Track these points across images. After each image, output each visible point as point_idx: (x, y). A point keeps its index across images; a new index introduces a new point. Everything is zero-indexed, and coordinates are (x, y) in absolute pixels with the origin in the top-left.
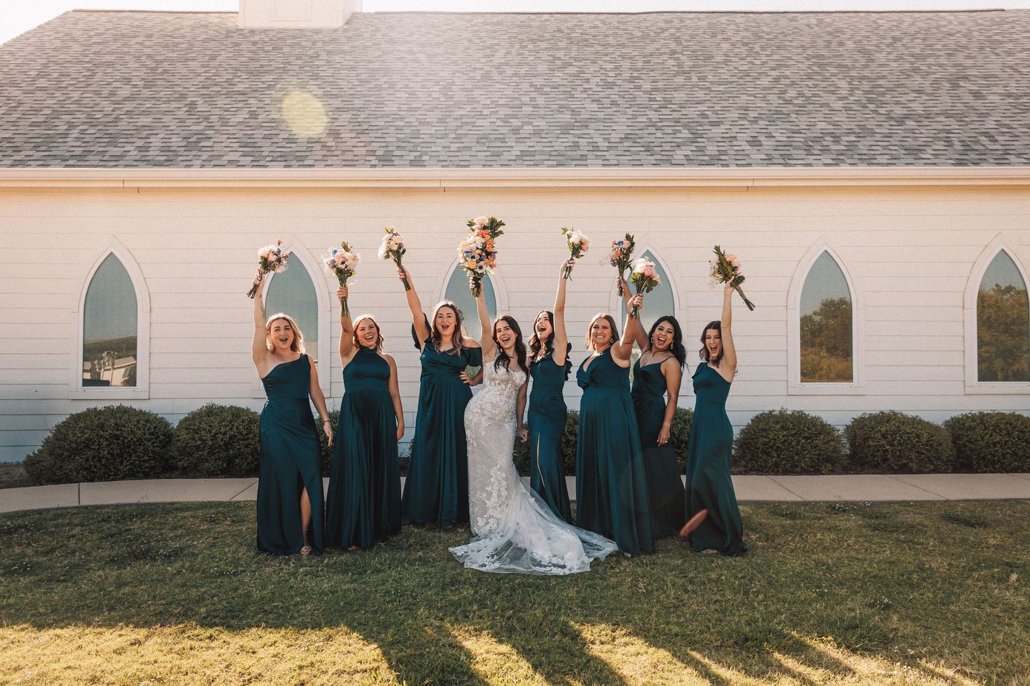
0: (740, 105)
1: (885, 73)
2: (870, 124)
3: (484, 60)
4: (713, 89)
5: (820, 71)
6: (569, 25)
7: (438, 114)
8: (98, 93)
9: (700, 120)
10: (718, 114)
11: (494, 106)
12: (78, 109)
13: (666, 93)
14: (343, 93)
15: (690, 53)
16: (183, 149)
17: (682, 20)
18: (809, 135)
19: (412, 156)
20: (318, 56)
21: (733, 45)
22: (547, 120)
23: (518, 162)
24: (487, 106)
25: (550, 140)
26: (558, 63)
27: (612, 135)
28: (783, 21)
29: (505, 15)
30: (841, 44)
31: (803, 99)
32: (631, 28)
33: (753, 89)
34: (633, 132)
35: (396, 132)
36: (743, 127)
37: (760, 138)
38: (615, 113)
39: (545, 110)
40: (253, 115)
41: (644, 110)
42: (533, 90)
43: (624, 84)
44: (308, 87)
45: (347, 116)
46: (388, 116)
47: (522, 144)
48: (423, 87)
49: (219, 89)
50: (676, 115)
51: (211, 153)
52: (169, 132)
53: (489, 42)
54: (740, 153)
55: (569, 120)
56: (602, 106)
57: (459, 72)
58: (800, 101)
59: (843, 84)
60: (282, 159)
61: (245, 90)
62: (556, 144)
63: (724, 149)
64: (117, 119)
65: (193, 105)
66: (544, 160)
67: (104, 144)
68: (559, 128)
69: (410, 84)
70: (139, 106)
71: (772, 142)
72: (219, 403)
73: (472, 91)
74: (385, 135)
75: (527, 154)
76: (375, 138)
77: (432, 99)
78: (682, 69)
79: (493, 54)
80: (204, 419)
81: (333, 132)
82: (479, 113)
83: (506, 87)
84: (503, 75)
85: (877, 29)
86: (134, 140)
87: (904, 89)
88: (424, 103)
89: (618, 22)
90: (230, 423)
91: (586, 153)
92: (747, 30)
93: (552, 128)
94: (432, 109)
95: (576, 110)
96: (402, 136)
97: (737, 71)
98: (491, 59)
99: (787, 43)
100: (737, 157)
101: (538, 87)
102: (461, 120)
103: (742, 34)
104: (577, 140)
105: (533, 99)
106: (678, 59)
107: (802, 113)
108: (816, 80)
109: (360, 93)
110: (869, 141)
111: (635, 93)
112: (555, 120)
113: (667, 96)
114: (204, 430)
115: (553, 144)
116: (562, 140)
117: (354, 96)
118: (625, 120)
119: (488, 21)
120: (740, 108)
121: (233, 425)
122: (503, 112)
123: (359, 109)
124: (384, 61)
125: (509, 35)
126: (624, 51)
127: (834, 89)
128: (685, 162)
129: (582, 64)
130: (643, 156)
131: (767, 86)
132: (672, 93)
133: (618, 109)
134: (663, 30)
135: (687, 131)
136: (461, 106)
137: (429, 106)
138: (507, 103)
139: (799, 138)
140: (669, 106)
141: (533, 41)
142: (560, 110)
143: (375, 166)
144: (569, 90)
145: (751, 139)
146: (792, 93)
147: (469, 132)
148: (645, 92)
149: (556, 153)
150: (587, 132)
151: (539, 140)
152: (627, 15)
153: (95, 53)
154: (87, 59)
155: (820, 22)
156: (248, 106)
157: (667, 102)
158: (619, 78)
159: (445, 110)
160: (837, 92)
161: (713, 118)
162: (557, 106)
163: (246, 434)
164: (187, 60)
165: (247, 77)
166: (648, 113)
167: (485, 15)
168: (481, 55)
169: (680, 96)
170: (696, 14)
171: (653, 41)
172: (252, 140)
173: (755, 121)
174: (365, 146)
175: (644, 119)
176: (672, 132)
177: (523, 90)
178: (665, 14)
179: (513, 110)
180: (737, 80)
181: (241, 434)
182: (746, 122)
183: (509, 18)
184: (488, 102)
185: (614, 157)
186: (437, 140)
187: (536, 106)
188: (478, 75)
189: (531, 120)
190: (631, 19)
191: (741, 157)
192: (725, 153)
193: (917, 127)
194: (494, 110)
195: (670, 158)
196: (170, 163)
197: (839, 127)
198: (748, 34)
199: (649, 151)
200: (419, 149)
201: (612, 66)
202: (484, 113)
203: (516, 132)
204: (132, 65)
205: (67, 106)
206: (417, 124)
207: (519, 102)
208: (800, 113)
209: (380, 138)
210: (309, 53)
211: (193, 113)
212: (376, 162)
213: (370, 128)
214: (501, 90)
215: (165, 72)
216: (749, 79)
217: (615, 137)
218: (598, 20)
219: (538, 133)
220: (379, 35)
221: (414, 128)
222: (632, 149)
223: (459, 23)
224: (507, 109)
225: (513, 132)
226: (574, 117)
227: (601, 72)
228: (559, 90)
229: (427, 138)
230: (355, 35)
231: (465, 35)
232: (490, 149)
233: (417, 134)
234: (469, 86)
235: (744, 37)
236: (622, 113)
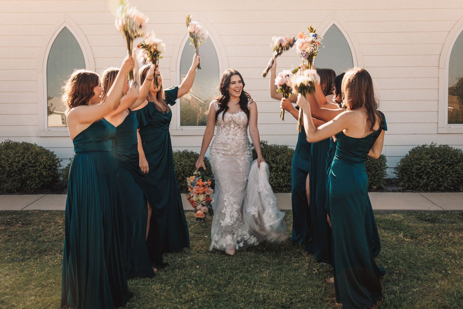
72: (14, 140)
80: (3, 151)
90: (23, 154)
114: (3, 160)
121: (24, 156)
163: (34, 163)
181: (30, 162)
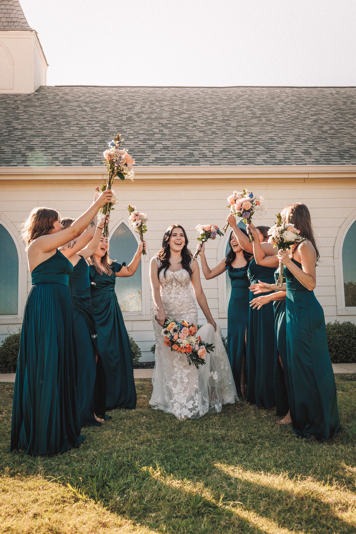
0: (295, 134)
3: (127, 111)
4: (276, 126)
5: (342, 117)
6: (181, 93)
7: (99, 138)
9: (270, 141)
10: (281, 138)
11: (136, 134)
13: (246, 127)
14: (35, 127)
15: (259, 107)
17: (252, 91)
18: (341, 149)
19: (83, 160)
20: (18, 108)
21: (286, 103)
22: (172, 142)
23: (154, 163)
24: (131, 134)
25: (174, 152)
26: (176, 112)
27: (215, 149)
28: (315, 92)
29: (140, 88)
31: (334, 131)
32: (220, 95)
33: (302, 126)
34: (228, 148)
35: (72, 147)
36: (298, 145)
37: (310, 151)
38: (215, 138)
39: (169, 136)
41: (234, 136)
42: (161, 126)
43: (219, 123)
44: (12, 124)
45: (38, 139)
47: (157, 154)
50: (254, 139)
53: (130, 102)
54: (299, 158)
55: (186, 141)
56: (206, 134)
57: (111, 116)
58: (332, 131)
62: (179, 154)
63: (287, 156)
66: (171, 162)
68: (180, 146)
69: (80, 123)
71: (318, 153)
73: (121, 127)
74: (64, 150)
75: (160, 159)
76: (58, 151)
77: (95, 131)
78: (256, 116)
79: (133, 107)
81: (30, 148)
83: (143, 124)
84: (141, 118)
88: (90, 132)
89: (212, 92)
91: (199, 159)
92: (293, 96)
93: (175, 146)
94: (96, 136)
95: (189, 136)
96: (76, 150)
97: (290, 117)
98: (132, 110)
99: (319, 103)
100: (297, 160)
101: (164, 124)
103: (290, 98)
104: (192, 152)
105: (160, 131)
106: (252, 110)
107: (335, 138)
108: (340, 121)
109: (47, 127)
111: (227, 128)
112: (176, 142)
113: (247, 129)
115: (176, 154)
116: (183, 152)
117: (42, 129)
118: (222, 141)
119: (129, 91)
122: (142, 137)
123: (46, 136)
124: (62, 111)
125: (143, 98)
126: (217, 106)
128: (263, 163)
129: (192, 113)
130: (236, 160)
131: (310, 124)
132: (250, 127)
133: (217, 136)
134: (241, 96)
135: (263, 147)
137: (93, 134)
138: (144, 133)
139: (334, 151)
140: (249, 134)
141: (159, 101)
142: (180, 136)
143: (58, 166)
144: (185, 126)
145: (304, 151)
146: (326, 127)
148: (233, 127)
149: (178, 159)
150: (198, 147)
151: (167, 152)
152: (217, 88)
155: (338, 93)
157: (248, 132)
158: (216, 120)
159: (104, 136)
161: (278, 140)
162: (177, 134)
166: (236, 138)
168: (126, 108)
169: (256, 129)
170: (260, 88)
171: (235, 102)
173: (306, 141)
174: (52, 155)
175: (234, 141)
176: (253, 147)
177: (154, 126)
178: (240, 88)
179: (149, 136)
180: (291, 121)
182: (300, 142)
183: (142, 89)
184: (132, 132)
185: (217, 161)
186: (100, 152)
187: (164, 134)
188: (124, 118)
189: (160, 142)
190: (218, 90)
191: (299, 161)
192: (288, 158)
194: (136, 136)
195: (254, 161)
198: (295, 98)
199: (239, 157)
200: (88, 157)
201: (210, 113)
202: (129, 138)
203: (152, 148)
206: (85, 143)
207: (152, 132)
208: (333, 138)
209: (61, 151)
210: (13, 106)
212: (59, 164)
213: (54, 145)
214: (140, 126)
216: (298, 121)
217: (216, 150)
218: (199, 91)
219: (165, 148)
220: (58, 98)
221: (85, 146)
222: (227, 156)
223: (110, 92)
224: (146, 136)
225: (150, 148)
226: (188, 140)
227: (204, 117)
228: (178, 126)
229: (93, 151)
230: (42, 97)
231: (114, 98)
232: (135, 157)
233: (86, 149)
234: (119, 123)
235: (292, 100)
236: (219, 138)
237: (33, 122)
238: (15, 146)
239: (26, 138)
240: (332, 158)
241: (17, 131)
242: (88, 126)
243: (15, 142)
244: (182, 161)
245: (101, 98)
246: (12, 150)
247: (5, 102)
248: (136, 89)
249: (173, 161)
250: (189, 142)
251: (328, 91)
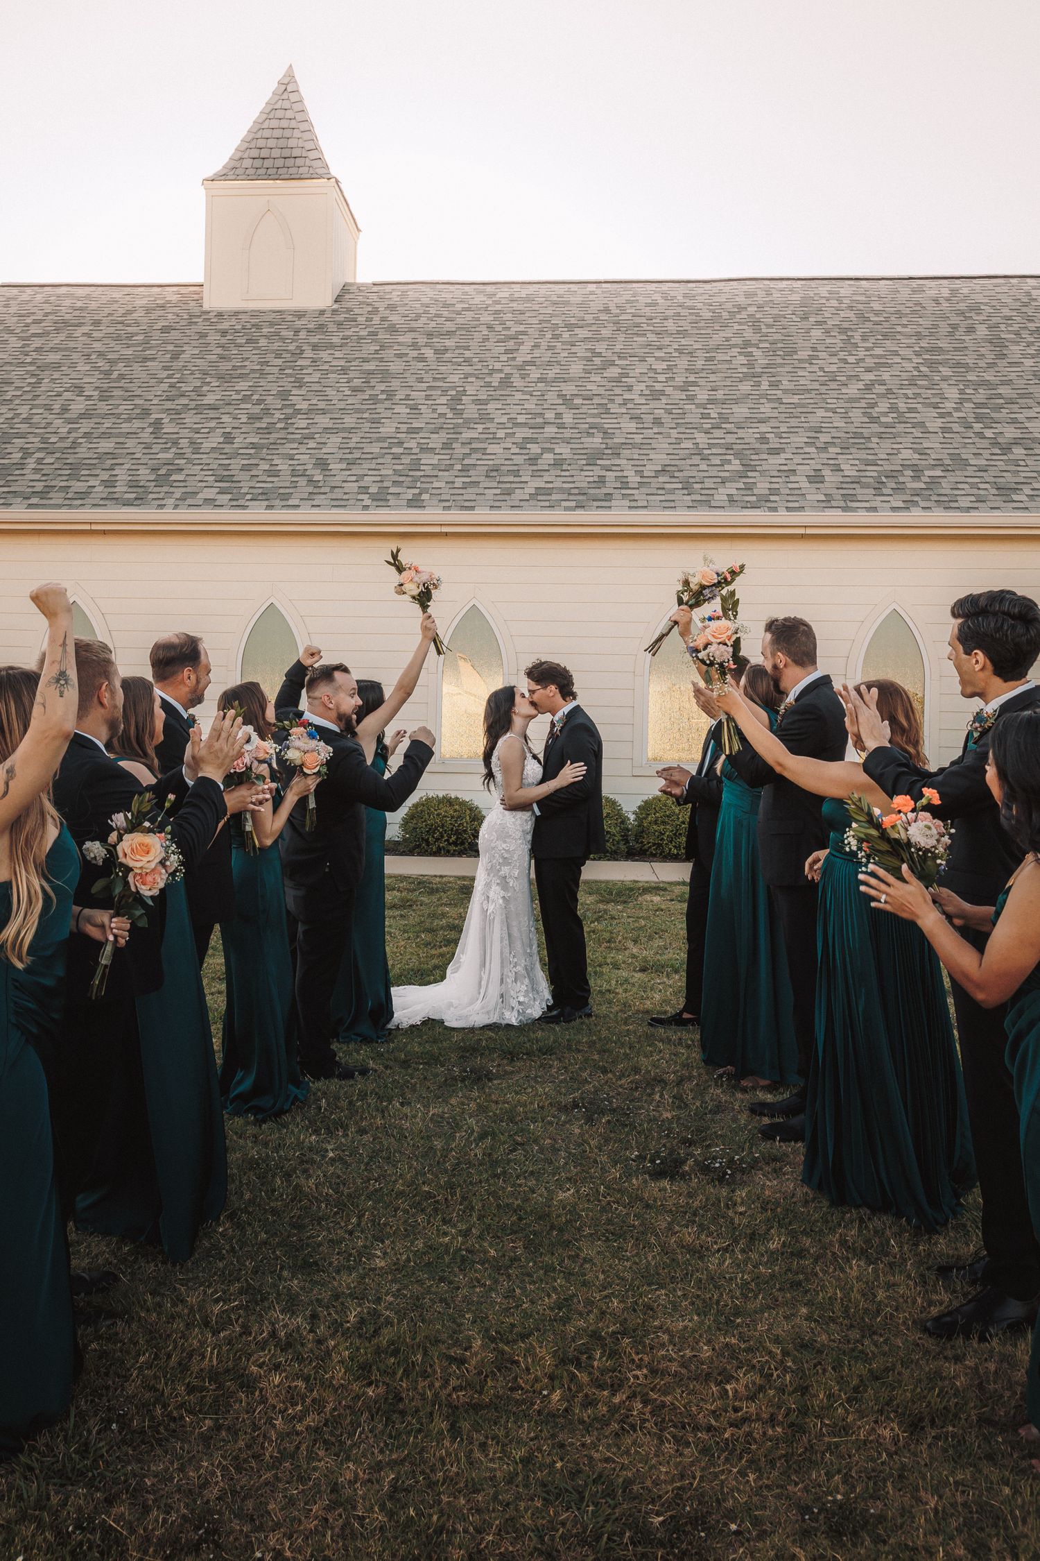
0: (812, 424)
1: (1013, 376)
2: (966, 454)
3: (504, 358)
4: (784, 401)
5: (929, 374)
6: (621, 300)
7: (443, 436)
8: (48, 408)
9: (758, 446)
10: (781, 438)
11: (511, 425)
12: (29, 430)
13: (725, 406)
14: (332, 407)
15: (768, 346)
16: (153, 484)
17: (769, 293)
18: (886, 468)
20: (302, 352)
21: (827, 331)
22: (571, 446)
23: (532, 502)
24: (502, 426)
25: (571, 473)
26: (597, 361)
27: (648, 467)
28: (904, 291)
29: (539, 286)
30: (971, 330)
31: (895, 415)
32: (700, 305)
33: (835, 401)
34: (673, 463)
35: (394, 461)
36: (808, 456)
37: (824, 473)
38: (656, 436)
39: (571, 431)
40: (229, 439)
41: (693, 431)
42: (562, 402)
43: (676, 392)
44: (290, 398)
45: (335, 440)
46: (382, 440)
47: (540, 479)
48: (428, 397)
49: (186, 402)
50: (730, 439)
51: (184, 490)
52: (134, 462)
53: (513, 330)
54: (796, 492)
55: (598, 446)
56: (641, 426)
57: (472, 375)
58: (890, 418)
59: (952, 393)
60: (264, 497)
61: (217, 402)
63: (777, 486)
64: (75, 444)
65: (158, 424)
67: (65, 478)
68: (585, 457)
69: (413, 393)
70: (97, 426)
71: (838, 478)
73: (487, 404)
74: (380, 466)
75: (543, 492)
76: (369, 469)
77: (437, 416)
78: (752, 370)
79: (516, 347)
81: (322, 462)
82: (491, 436)
83: (528, 397)
84: (527, 380)
85: (1026, 305)
86: (97, 472)
87: (1027, 400)
88: (428, 420)
89: (685, 296)
91: (613, 491)
92: (851, 308)
93: (576, 457)
94: (436, 430)
95: (609, 431)
96: (400, 467)
97: (822, 374)
98: (515, 355)
99: (899, 329)
100: (790, 498)
101: (568, 397)
102: (469, 446)
103: (842, 314)
104: (603, 473)
105: (559, 415)
106: (750, 354)
107: (888, 436)
108: (921, 387)
109: (351, 407)
110: (958, 476)
111: (686, 407)
112: (581, 446)
113: (724, 411)
116: (588, 473)
117: (345, 411)
118: (667, 446)
120: (811, 429)
122: (521, 433)
123: (350, 430)
124: (381, 360)
125: (541, 317)
126: (683, 342)
127: (939, 401)
128: (727, 504)
129: (628, 363)
130: (678, 496)
131: (854, 396)
132: (731, 406)
133: (661, 430)
134: (741, 308)
135: (738, 462)
136: (472, 425)
137: (433, 426)
138: (528, 421)
139: (872, 471)
140: (723, 426)
141: (570, 327)
142: (591, 431)
143: (366, 507)
144: (605, 401)
145: (813, 474)
146: (883, 406)
147: (479, 462)
149: (576, 491)
150: (617, 462)
151: (559, 473)
152: (698, 284)
153: (37, 350)
154: (29, 360)
155: (954, 292)
156: (221, 425)
157: (723, 421)
158: (670, 384)
159: (452, 431)
160: (940, 405)
161: (774, 443)
162: (587, 426)
164: (146, 359)
165: (217, 384)
166: (697, 435)
167: (513, 286)
168: (502, 350)
169: (741, 411)
170: (789, 282)
171: (723, 327)
172: (226, 473)
173: (824, 449)
174: (357, 481)
175: (688, 444)
176: (720, 463)
177: (548, 401)
178: (748, 282)
179: (534, 431)
180: (819, 387)
182: (813, 450)
183: (545, 289)
184: (504, 419)
185: (645, 497)
186: (441, 473)
187: (561, 426)
188: (495, 380)
189: (552, 446)
190: (702, 291)
191: (795, 498)
192: (777, 492)
193: (1025, 458)
194: (511, 431)
195: (710, 498)
196: (139, 502)
197: (927, 457)
198: (851, 315)
199: (687, 489)
200: (419, 485)
201: (664, 365)
202: (498, 436)
203: (534, 462)
204: (83, 367)
205: (17, 426)
206: (417, 451)
207: (541, 420)
208: (883, 436)
209: (374, 469)
210: (292, 347)
211: (159, 435)
212: (367, 502)
213: (364, 456)
214: (521, 402)
215: (122, 377)
216: (833, 385)
217: (649, 470)
218: (659, 292)
219: (559, 463)
220: (376, 320)
221: (415, 457)
222: (667, 486)
223: (478, 299)
224: (527, 430)
225: (530, 462)
226: (605, 441)
227: (650, 375)
228: (594, 401)
229: (428, 470)
230: (347, 320)
231: (486, 318)
232: (500, 486)
233: (416, 465)
234: (483, 396)
235: (845, 320)
236: (665, 435)
237: (330, 391)
238: (296, 457)
239: (316, 436)
240: (859, 491)
241: (299, 416)
242: (427, 402)
243: (296, 445)
244: (581, 498)
245: (460, 321)
246: (292, 468)
247: (277, 334)
248: (532, 288)
249: (565, 496)
250: (604, 446)
251: (932, 289)
